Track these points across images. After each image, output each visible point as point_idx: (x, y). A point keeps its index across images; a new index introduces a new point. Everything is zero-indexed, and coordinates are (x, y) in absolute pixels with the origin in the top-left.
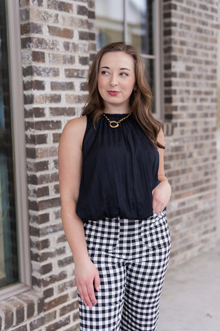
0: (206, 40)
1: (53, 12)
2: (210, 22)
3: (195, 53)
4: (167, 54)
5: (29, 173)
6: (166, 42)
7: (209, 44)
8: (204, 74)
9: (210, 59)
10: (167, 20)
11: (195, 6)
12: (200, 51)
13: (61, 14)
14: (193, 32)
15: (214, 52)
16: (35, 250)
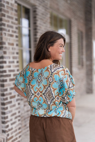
13: (11, 38)
16: (3, 120)
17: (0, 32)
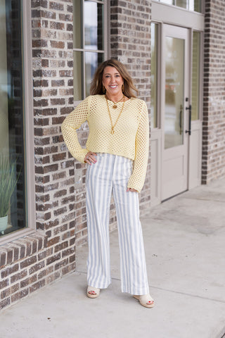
0: (143, 35)
1: (53, 30)
2: (145, 20)
3: (135, 47)
4: (114, 49)
5: (36, 147)
6: (112, 40)
7: (145, 39)
8: (141, 65)
9: (145, 52)
10: (114, 21)
11: (135, 8)
12: (138, 45)
13: (58, 31)
14: (133, 30)
15: (148, 46)
16: (40, 203)
17: (36, 19)
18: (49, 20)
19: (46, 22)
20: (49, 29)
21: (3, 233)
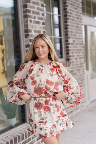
0: (79, 30)
1: (35, 25)
2: (80, 23)
3: (76, 35)
4: (66, 36)
6: (66, 32)
7: (80, 32)
8: (79, 43)
10: (66, 24)
11: (75, 18)
13: (37, 25)
14: (75, 28)
15: (81, 35)
17: (26, 19)
18: (33, 19)
19: (31, 21)
20: (32, 24)
21: (14, 126)
